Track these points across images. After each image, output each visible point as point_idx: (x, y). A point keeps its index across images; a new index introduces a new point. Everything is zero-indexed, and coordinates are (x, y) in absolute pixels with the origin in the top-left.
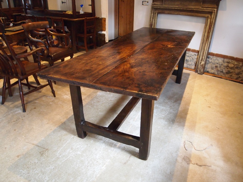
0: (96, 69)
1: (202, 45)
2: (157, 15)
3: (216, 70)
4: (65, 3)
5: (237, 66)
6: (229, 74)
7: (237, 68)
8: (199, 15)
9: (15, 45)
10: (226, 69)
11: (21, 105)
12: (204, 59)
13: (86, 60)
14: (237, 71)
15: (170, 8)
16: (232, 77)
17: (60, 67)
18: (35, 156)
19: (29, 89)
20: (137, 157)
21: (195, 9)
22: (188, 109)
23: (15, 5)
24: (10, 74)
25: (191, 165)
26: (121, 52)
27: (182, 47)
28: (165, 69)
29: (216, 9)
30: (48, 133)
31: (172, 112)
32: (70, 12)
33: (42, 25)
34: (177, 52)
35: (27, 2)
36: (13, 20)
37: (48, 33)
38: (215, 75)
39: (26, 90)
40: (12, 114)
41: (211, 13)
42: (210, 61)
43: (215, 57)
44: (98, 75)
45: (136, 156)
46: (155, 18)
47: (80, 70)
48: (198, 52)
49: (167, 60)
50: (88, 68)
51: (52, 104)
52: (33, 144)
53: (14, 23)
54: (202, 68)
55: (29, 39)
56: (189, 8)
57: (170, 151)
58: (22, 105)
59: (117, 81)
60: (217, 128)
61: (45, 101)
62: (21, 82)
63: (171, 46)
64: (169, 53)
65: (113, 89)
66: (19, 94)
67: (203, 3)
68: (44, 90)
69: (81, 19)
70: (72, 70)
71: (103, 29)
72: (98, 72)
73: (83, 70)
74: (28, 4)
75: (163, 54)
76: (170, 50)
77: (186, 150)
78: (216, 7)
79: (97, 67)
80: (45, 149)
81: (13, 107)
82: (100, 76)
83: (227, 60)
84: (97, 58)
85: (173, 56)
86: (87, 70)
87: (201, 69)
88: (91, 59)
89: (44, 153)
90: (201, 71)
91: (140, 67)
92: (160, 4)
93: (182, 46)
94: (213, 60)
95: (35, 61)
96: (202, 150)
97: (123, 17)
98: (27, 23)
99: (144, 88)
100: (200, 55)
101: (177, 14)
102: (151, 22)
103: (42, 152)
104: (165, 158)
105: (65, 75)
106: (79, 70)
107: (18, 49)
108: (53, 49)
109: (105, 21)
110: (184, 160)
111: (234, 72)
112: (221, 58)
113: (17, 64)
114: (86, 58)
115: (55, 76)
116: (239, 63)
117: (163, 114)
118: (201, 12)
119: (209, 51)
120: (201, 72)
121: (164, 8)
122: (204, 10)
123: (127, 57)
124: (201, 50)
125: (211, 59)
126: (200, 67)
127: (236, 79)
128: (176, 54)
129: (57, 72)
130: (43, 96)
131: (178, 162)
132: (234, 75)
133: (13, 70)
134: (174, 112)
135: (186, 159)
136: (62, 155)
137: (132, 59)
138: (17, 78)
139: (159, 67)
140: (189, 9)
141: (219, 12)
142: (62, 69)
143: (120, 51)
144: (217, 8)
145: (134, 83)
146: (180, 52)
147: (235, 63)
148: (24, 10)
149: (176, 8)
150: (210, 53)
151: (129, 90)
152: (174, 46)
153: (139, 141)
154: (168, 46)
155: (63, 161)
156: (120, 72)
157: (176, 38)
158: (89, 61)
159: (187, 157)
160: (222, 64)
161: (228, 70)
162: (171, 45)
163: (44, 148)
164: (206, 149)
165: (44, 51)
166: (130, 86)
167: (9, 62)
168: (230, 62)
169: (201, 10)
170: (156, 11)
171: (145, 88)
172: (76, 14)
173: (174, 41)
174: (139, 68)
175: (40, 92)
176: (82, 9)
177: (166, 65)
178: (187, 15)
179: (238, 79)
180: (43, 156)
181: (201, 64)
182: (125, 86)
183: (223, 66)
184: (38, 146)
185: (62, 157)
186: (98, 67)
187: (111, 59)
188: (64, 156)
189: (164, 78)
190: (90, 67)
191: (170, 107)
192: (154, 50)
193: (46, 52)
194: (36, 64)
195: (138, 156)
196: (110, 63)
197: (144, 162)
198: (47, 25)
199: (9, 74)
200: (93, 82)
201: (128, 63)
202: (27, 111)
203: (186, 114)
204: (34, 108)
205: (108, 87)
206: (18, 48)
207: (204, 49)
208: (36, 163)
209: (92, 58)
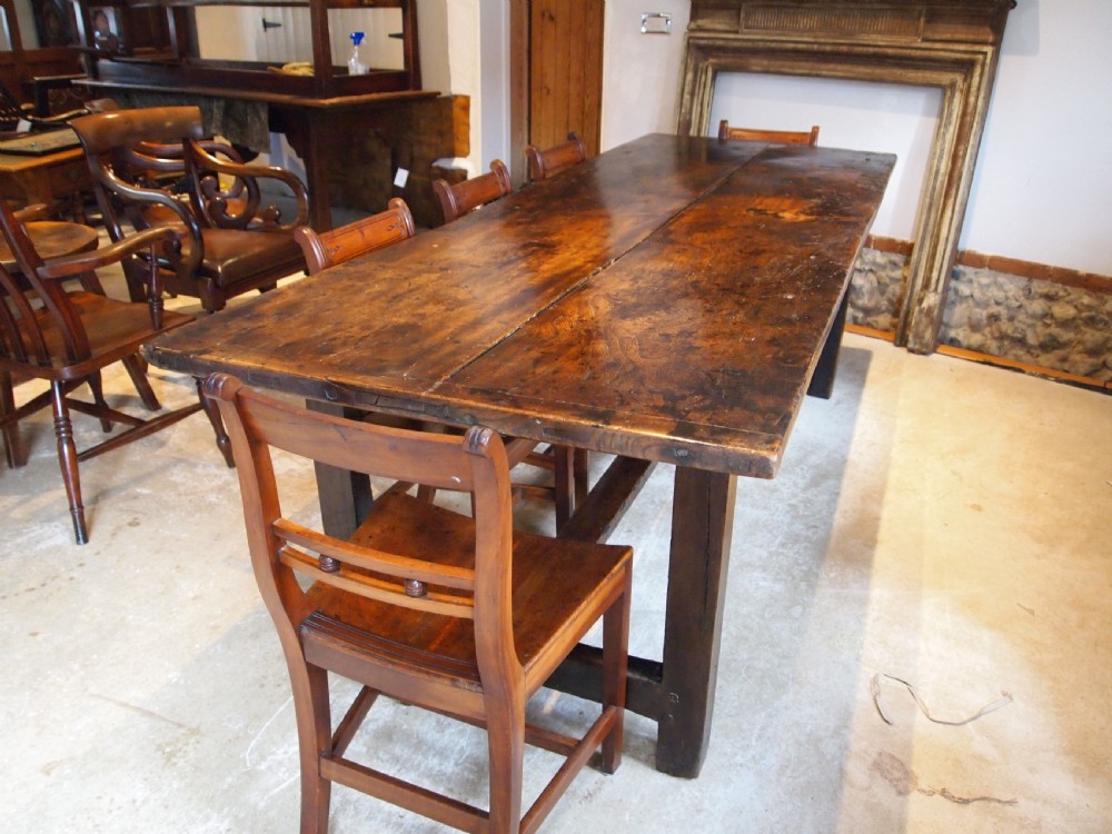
0: (441, 325)
1: (928, 218)
2: (714, 79)
3: (992, 333)
4: (279, 25)
5: (1093, 313)
6: (1056, 351)
7: (1091, 321)
8: (912, 75)
9: (38, 217)
10: (1040, 328)
11: (68, 507)
12: (938, 280)
13: (392, 279)
14: (1092, 336)
15: (773, 45)
16: (1066, 366)
17: (259, 316)
18: (134, 768)
19: (107, 428)
20: (646, 762)
21: (890, 51)
22: (878, 519)
23: (43, 39)
24: (12, 355)
25: (914, 796)
26: (560, 242)
27: (848, 220)
28: (789, 322)
29: (989, 50)
30: (197, 646)
31: (804, 533)
32: (302, 68)
33: (169, 124)
34: (831, 241)
35: (100, 22)
36: (30, 106)
37: (196, 164)
38: (988, 358)
39: (88, 432)
40: (22, 552)
41: (966, 66)
42: (965, 289)
43: (986, 271)
44: (455, 353)
45: (643, 756)
46: (702, 91)
47: (363, 329)
48: (906, 249)
49: (792, 280)
50: (402, 321)
51: (216, 501)
52: (124, 705)
53: (38, 119)
54: (927, 327)
55: (107, 189)
56: (862, 42)
57: (809, 727)
58: (72, 509)
59: (554, 382)
60: (1025, 609)
61: (182, 489)
62: (69, 395)
63: (797, 214)
64: (795, 248)
65: (538, 422)
66: (56, 453)
67: (928, 21)
68: (175, 434)
69: (354, 98)
70: (320, 331)
71: (458, 146)
72: (454, 338)
73: (377, 328)
74: (106, 32)
75: (764, 251)
76: (793, 232)
77: (886, 721)
78: (991, 39)
79: (445, 314)
80: (182, 731)
81: (28, 521)
82: (465, 359)
83: (1042, 285)
84: (442, 269)
85: (815, 262)
86: (399, 330)
87: (924, 332)
88: (414, 277)
89: (180, 750)
90: (923, 337)
91: (663, 314)
92: (728, 28)
93: (848, 215)
94: (975, 285)
95: (137, 295)
96: (964, 723)
97: (548, 92)
98: (99, 112)
99: (698, 415)
100: (918, 262)
101: (806, 71)
102: (683, 110)
103: (168, 744)
104: (787, 767)
105: (288, 351)
106: (356, 329)
107: (54, 237)
108: (220, 240)
109: (466, 108)
110: (878, 774)
111: (1079, 342)
112: (1017, 278)
113: (45, 309)
114: (389, 274)
115: (236, 357)
116: (1102, 298)
117: (762, 546)
118: (920, 63)
119: (962, 246)
120: (921, 343)
121: (745, 44)
122: (933, 54)
123: (590, 265)
124: (923, 238)
125: (971, 281)
126: (920, 320)
127: (1086, 375)
128: (828, 249)
129: (244, 341)
130: (175, 465)
131: (853, 787)
132: (1078, 357)
133: (26, 338)
134: (814, 534)
135: (888, 767)
136: (270, 758)
137: (617, 274)
138: (46, 378)
139: (756, 313)
140: (865, 49)
141: (1006, 61)
142: (269, 323)
143: (555, 238)
144: (997, 44)
145: (642, 388)
146: (847, 242)
147: (1080, 298)
148: (82, 59)
149: (801, 46)
150: (963, 253)
151: (626, 426)
152: (809, 217)
153: (660, 682)
154: (781, 214)
155: (277, 790)
156: (564, 338)
157: (811, 179)
158: (406, 285)
159: (892, 757)
160: (1020, 307)
161: (1048, 331)
162: (795, 211)
163: (180, 726)
164: (979, 715)
165: (180, 246)
166: (628, 404)
167: (7, 298)
168: (1057, 293)
169: (919, 53)
170: (706, 60)
171: (708, 417)
172: (329, 76)
173: (807, 195)
174: (658, 319)
175: (162, 444)
176: (359, 53)
177: (791, 302)
178: (853, 75)
179: (1099, 374)
180: (175, 764)
181: (925, 305)
182: (602, 409)
183: (1027, 313)
184: (151, 714)
185: (269, 768)
186: (452, 314)
187: (513, 278)
188: (280, 764)
189: (792, 363)
190: (414, 315)
191: (788, 509)
192: (718, 235)
193: (186, 251)
194: (142, 308)
195: (653, 757)
196: (513, 294)
197: (684, 789)
198: (195, 123)
199: (9, 357)
200: (430, 385)
201: (601, 293)
202: (93, 537)
203: (871, 542)
204: (130, 524)
205: (511, 410)
206: (53, 232)
207: (938, 237)
208: (138, 804)
209: (419, 273)
